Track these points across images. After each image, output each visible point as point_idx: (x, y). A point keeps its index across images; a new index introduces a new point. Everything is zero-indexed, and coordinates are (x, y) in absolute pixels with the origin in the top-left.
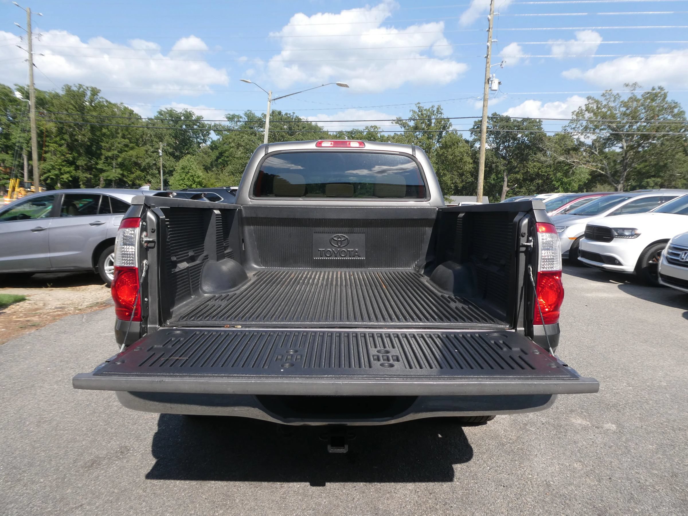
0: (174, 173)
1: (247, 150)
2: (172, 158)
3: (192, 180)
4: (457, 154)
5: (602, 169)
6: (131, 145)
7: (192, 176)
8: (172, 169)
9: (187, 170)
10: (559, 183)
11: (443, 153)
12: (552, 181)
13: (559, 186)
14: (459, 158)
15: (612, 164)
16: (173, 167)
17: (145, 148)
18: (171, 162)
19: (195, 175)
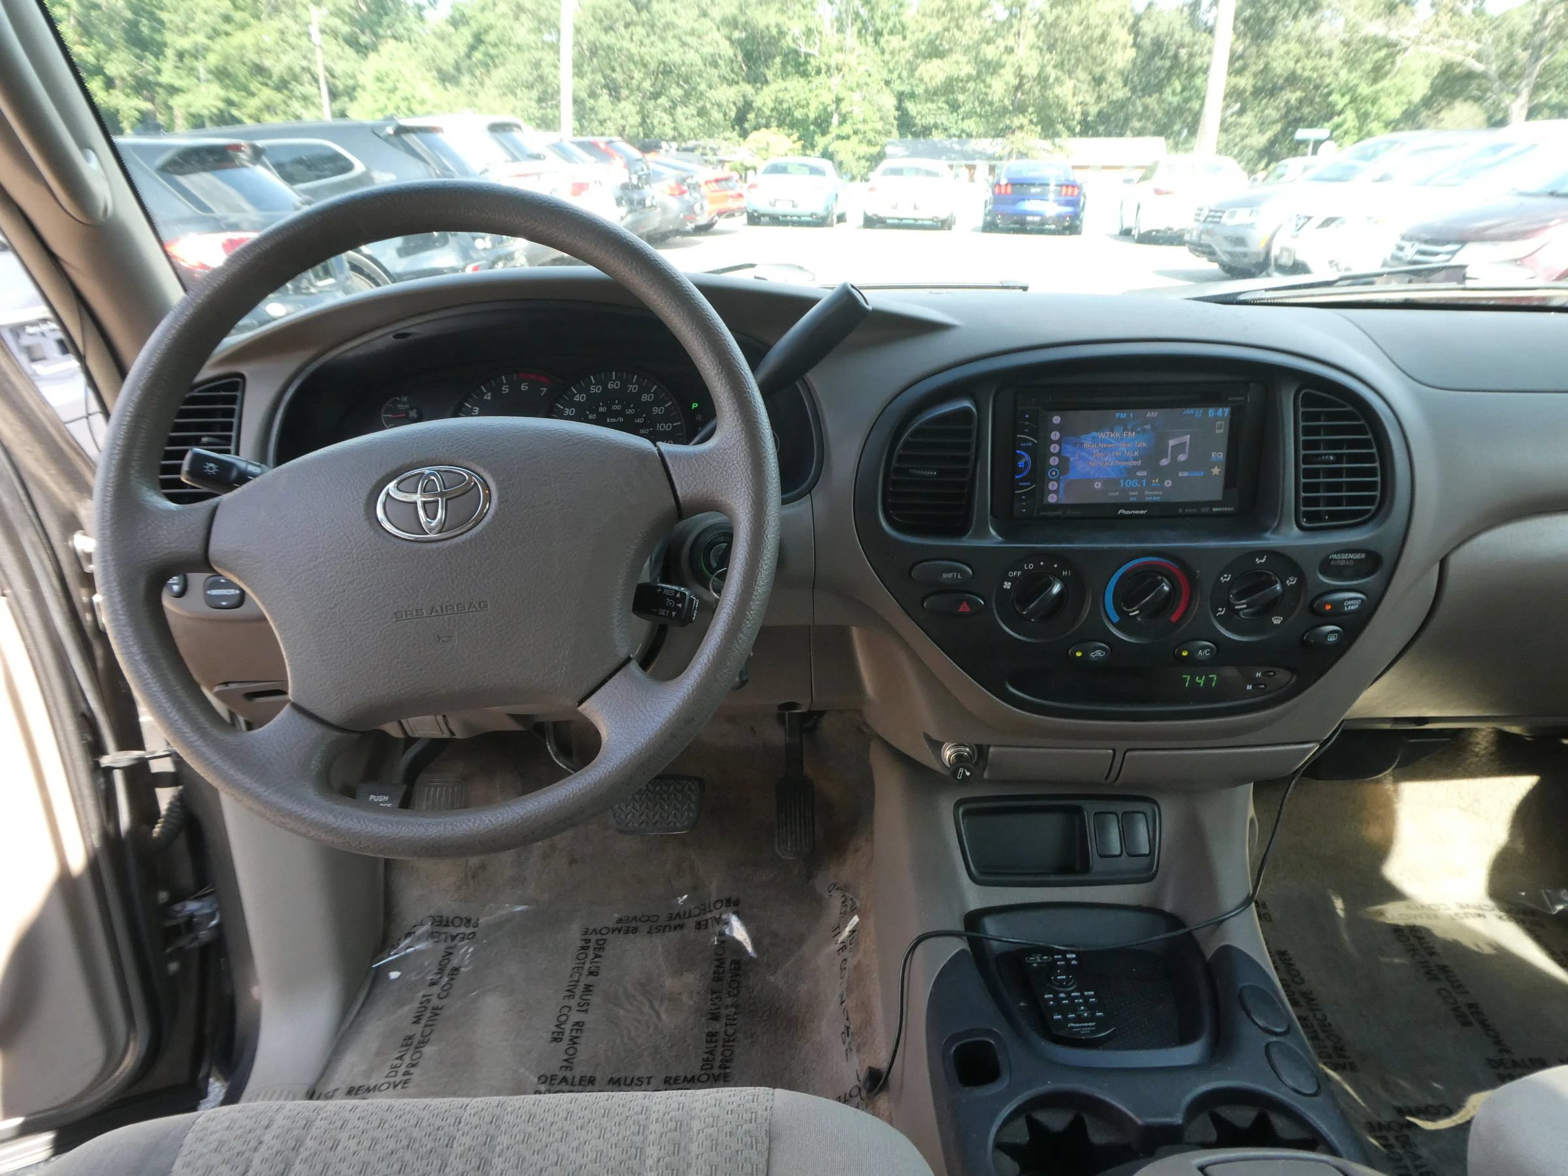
0: (359, 93)
1: (541, 21)
2: (350, 52)
3: (406, 111)
4: (1095, 20)
5: (1478, 57)
6: (238, 16)
7: (406, 99)
8: (351, 82)
9: (389, 84)
10: (1347, 98)
11: (1058, 18)
12: (1330, 94)
13: (1345, 106)
14: (1098, 32)
15: (1505, 43)
16: (354, 77)
17: (276, 24)
18: (346, 63)
19: (414, 97)
